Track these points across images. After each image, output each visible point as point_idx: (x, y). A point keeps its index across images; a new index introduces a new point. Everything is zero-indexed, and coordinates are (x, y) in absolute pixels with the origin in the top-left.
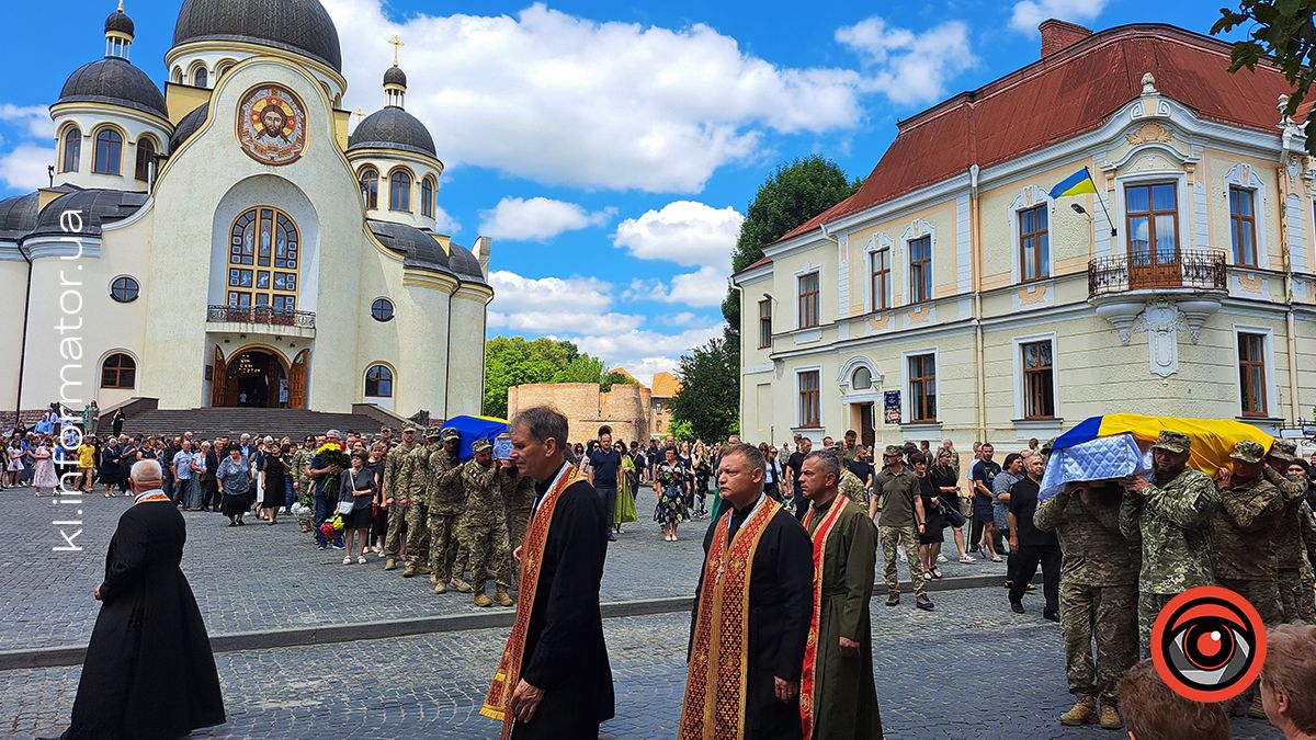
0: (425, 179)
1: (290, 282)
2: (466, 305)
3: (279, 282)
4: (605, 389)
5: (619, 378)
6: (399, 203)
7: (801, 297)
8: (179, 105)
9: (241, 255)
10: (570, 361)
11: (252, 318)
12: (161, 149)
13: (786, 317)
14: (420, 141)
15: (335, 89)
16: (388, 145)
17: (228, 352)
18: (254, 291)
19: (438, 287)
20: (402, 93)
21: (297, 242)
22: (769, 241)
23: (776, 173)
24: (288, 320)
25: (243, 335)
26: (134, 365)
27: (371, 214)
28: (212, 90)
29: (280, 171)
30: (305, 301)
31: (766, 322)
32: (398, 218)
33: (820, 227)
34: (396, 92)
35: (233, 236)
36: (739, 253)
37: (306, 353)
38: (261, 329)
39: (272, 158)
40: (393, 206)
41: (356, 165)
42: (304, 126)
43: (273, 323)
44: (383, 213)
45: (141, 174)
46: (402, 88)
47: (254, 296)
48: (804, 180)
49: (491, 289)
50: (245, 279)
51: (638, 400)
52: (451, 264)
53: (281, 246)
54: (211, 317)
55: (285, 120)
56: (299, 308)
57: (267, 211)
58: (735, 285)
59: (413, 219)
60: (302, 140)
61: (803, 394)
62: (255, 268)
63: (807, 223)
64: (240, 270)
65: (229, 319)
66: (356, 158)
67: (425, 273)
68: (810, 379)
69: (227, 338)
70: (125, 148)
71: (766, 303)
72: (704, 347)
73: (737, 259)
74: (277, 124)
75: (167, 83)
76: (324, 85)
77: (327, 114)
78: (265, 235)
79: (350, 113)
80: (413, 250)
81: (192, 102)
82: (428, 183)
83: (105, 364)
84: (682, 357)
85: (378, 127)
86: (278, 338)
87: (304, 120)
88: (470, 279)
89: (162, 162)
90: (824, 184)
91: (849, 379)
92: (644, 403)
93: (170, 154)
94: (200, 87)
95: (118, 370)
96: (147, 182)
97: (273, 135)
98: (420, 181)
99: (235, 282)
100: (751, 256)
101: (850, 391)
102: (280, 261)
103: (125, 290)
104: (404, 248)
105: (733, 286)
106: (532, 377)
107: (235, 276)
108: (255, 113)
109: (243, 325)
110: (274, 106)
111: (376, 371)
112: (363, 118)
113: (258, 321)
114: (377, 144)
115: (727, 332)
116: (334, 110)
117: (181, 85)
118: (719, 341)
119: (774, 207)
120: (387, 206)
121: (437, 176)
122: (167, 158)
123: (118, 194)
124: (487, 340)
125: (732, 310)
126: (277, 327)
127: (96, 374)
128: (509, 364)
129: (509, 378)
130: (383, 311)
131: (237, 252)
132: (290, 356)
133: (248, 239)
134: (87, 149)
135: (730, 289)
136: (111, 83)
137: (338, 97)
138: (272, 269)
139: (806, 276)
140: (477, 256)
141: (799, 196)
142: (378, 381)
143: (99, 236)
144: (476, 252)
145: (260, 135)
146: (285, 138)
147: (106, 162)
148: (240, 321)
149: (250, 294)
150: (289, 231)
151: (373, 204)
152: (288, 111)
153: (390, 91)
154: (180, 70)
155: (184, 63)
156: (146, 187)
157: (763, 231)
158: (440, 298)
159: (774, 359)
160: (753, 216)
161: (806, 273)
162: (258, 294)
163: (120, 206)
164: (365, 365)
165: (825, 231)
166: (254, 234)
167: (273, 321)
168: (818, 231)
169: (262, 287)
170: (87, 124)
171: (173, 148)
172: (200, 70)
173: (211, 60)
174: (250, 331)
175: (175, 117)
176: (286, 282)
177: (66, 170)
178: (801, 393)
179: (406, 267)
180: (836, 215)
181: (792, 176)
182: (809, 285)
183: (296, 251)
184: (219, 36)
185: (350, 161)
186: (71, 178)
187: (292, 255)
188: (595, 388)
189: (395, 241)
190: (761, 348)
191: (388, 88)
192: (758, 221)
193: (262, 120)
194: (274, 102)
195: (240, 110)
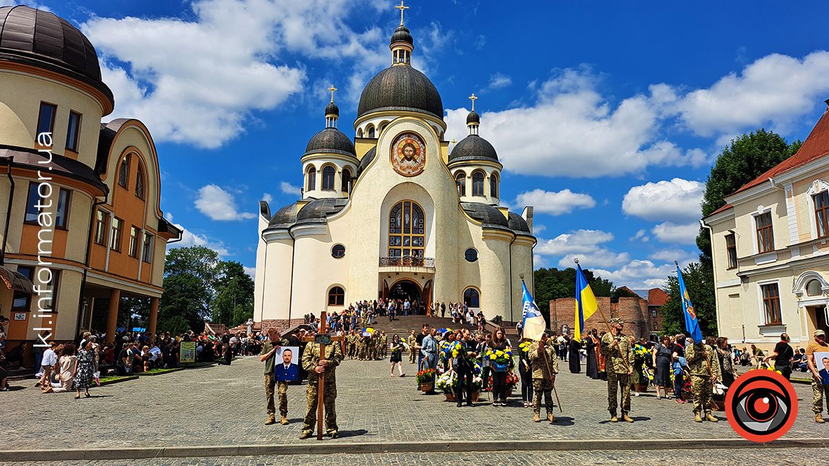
0: (492, 176)
1: (421, 242)
2: (520, 250)
3: (415, 242)
4: (614, 301)
5: (624, 293)
6: (478, 191)
7: (758, 231)
8: (361, 149)
9: (395, 228)
11: (402, 263)
12: (354, 174)
13: (748, 244)
14: (487, 152)
15: (440, 129)
16: (470, 158)
17: (390, 283)
18: (402, 248)
19: (502, 239)
20: (478, 126)
21: (423, 219)
22: (728, 192)
23: (731, 145)
24: (421, 265)
25: (397, 273)
26: (344, 293)
27: (462, 199)
28: (377, 139)
29: (413, 180)
30: (430, 251)
31: (732, 250)
32: (478, 199)
33: (769, 180)
34: (474, 127)
35: (391, 218)
37: (430, 282)
38: (406, 269)
39: (409, 173)
40: (474, 193)
41: (453, 172)
42: (425, 153)
43: (413, 266)
44: (469, 198)
45: (344, 189)
46: (477, 124)
47: (402, 250)
48: (753, 148)
49: (535, 239)
50: (398, 242)
51: (638, 308)
52: (510, 224)
53: (415, 222)
54: (381, 265)
55: (415, 150)
56: (426, 255)
57: (407, 203)
59: (487, 200)
60: (424, 161)
61: (766, 301)
62: (403, 235)
63: (758, 178)
64: (395, 236)
65: (390, 264)
66: (453, 167)
67: (494, 231)
68: (771, 292)
69: (389, 275)
70: (337, 174)
71: (731, 238)
72: (685, 270)
73: (704, 206)
74: (411, 153)
75: (355, 138)
76: (435, 128)
77: (437, 144)
78: (407, 216)
79: (448, 142)
80: (487, 218)
81: (368, 147)
82: (494, 179)
83: (330, 293)
84: (669, 277)
85: (464, 148)
86: (416, 274)
87: (424, 150)
88: (522, 233)
89: (354, 181)
90: (770, 149)
91: (803, 289)
92: (643, 309)
93: (358, 176)
94: (373, 139)
95: (336, 295)
96: (347, 192)
97: (409, 160)
98: (489, 177)
99: (392, 243)
100: (715, 204)
101: (805, 297)
102: (416, 230)
103: (338, 251)
104: (482, 217)
105: (704, 226)
106: (564, 294)
107: (392, 240)
108: (399, 149)
109: (397, 268)
110: (409, 144)
111: (469, 292)
112: (456, 144)
113: (404, 265)
114: (464, 158)
115: (702, 259)
116: (440, 142)
117: (362, 138)
118: (696, 265)
119: (731, 168)
120: (471, 194)
121: (499, 171)
122: (357, 179)
123: (333, 200)
124: (534, 270)
125: (705, 243)
126: (415, 268)
127: (324, 297)
128: (549, 286)
129: (549, 294)
130: (472, 255)
131: (394, 227)
132: (422, 284)
133: (399, 219)
134: (319, 177)
135: (702, 228)
136: (329, 141)
137: (442, 134)
138: (411, 235)
139: (761, 215)
140: (525, 219)
141: (749, 159)
142: (472, 298)
143: (325, 223)
144: (524, 216)
145: (403, 160)
146: (415, 161)
147: (328, 185)
148: (396, 265)
149: (400, 249)
150: (419, 213)
151: (464, 194)
152: (415, 145)
153: (470, 126)
154: (361, 130)
155: (363, 126)
156: (347, 195)
157: (724, 186)
158: (504, 246)
159: (741, 276)
160: (715, 176)
161: (760, 213)
162: (404, 249)
163: (335, 206)
164: (463, 288)
165: (772, 183)
166: (401, 216)
167: (413, 265)
168: (768, 183)
169: (406, 245)
170: (318, 164)
171: (360, 172)
172: (371, 129)
173: (376, 122)
174: (401, 271)
175: (360, 156)
176: (418, 242)
177: (309, 190)
178: (764, 300)
179: (483, 229)
180: (781, 170)
181: (743, 146)
182: (764, 222)
183: (423, 224)
184: (380, 109)
185: (450, 170)
186: (312, 194)
187: (421, 226)
188: (607, 300)
189: (477, 214)
190: (730, 269)
191: (469, 124)
192: (719, 180)
193: (403, 152)
194: (409, 141)
195: (392, 148)
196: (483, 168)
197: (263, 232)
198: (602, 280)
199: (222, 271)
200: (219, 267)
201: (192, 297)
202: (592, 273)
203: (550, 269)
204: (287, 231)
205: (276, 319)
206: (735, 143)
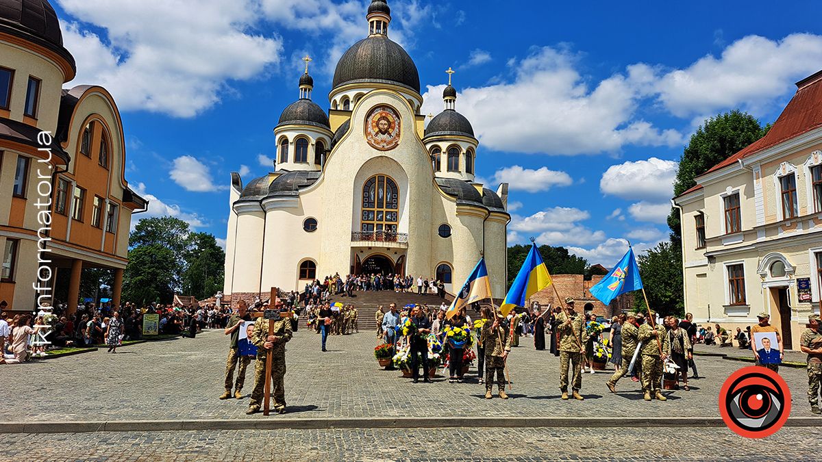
0: (468, 151)
1: (394, 217)
2: (494, 226)
3: (388, 217)
4: (587, 278)
5: (597, 270)
6: (453, 167)
7: (726, 211)
8: (336, 122)
10: (563, 260)
11: (375, 238)
12: (327, 147)
13: (716, 225)
14: (465, 128)
15: (416, 103)
16: (446, 132)
17: (362, 258)
18: (375, 222)
19: (476, 215)
20: (454, 101)
21: (397, 194)
22: (700, 172)
23: (704, 126)
24: (394, 240)
25: (370, 248)
26: (315, 266)
27: (437, 174)
28: (352, 111)
29: (387, 154)
30: (403, 226)
31: (701, 230)
32: (453, 175)
33: (738, 161)
34: (450, 102)
35: (364, 192)
36: (678, 182)
37: (403, 258)
38: (379, 244)
39: (383, 146)
40: (450, 169)
41: (428, 147)
42: (399, 127)
44: (444, 173)
45: (318, 162)
46: (453, 98)
47: (375, 225)
48: (726, 128)
49: (509, 215)
50: (371, 216)
52: (484, 201)
53: (389, 196)
54: (352, 240)
55: (390, 124)
56: (399, 231)
57: (381, 177)
58: (676, 205)
59: (461, 176)
60: (398, 135)
61: (731, 281)
62: (376, 209)
63: (729, 159)
64: (368, 211)
65: (363, 239)
66: (429, 142)
67: (469, 207)
68: (736, 272)
69: (361, 250)
70: (310, 148)
71: (700, 218)
73: (677, 186)
74: (386, 126)
75: (330, 110)
76: (411, 102)
77: (412, 118)
78: (381, 190)
79: (425, 116)
80: (461, 194)
81: (342, 119)
82: (469, 154)
83: (301, 267)
84: (639, 256)
85: (440, 122)
86: (388, 249)
87: (399, 123)
88: (496, 210)
89: (328, 153)
90: (742, 130)
91: (767, 270)
93: (332, 149)
94: (347, 112)
95: (307, 269)
96: (320, 165)
97: (383, 133)
98: (465, 152)
99: (365, 218)
100: (686, 185)
101: (769, 278)
102: (389, 205)
103: (310, 225)
104: (456, 193)
105: (674, 206)
107: (366, 215)
108: (374, 122)
109: (370, 242)
110: (384, 117)
111: (441, 268)
112: (432, 118)
113: (377, 240)
114: (440, 133)
115: (673, 239)
116: (416, 116)
117: (337, 110)
118: (666, 244)
119: (704, 148)
120: (446, 169)
121: (474, 147)
122: (330, 151)
123: (306, 173)
124: (508, 247)
125: (675, 224)
126: (387, 243)
127: (295, 271)
130: (445, 231)
131: (367, 201)
132: (394, 259)
133: (372, 194)
134: (291, 149)
135: (673, 208)
136: (302, 113)
137: (418, 108)
138: (384, 210)
139: (730, 196)
140: (500, 196)
141: (722, 140)
142: (444, 274)
143: (297, 196)
144: (499, 193)
145: (377, 134)
146: (390, 134)
147: (300, 157)
148: (368, 240)
149: (373, 224)
150: (393, 187)
151: (439, 169)
152: (390, 118)
153: (447, 100)
154: (336, 102)
155: (338, 98)
156: (320, 168)
157: (696, 166)
158: (478, 222)
159: (709, 257)
160: (687, 156)
161: (729, 194)
162: (377, 224)
163: (308, 179)
164: (435, 265)
165: (742, 164)
166: (375, 191)
167: (386, 240)
168: (737, 164)
169: (379, 220)
170: (291, 136)
171: (333, 145)
172: (346, 101)
173: (351, 94)
174: (373, 246)
175: (333, 129)
176: (392, 217)
177: (282, 162)
178: (730, 280)
179: (458, 205)
180: (750, 152)
181: (716, 127)
182: (732, 203)
183: (397, 199)
184: (355, 81)
185: (425, 144)
186: (284, 166)
187: (395, 201)
188: (581, 277)
189: (451, 190)
190: (698, 249)
191: (446, 98)
192: (691, 160)
193: (377, 125)
194: (384, 115)
195: (366, 121)
196: (459, 143)
197: (234, 204)
198: (577, 257)
199: (193, 243)
200: (190, 238)
201: (163, 268)
202: (567, 250)
203: (525, 246)
204: (258, 204)
205: (246, 292)
206: (708, 124)
